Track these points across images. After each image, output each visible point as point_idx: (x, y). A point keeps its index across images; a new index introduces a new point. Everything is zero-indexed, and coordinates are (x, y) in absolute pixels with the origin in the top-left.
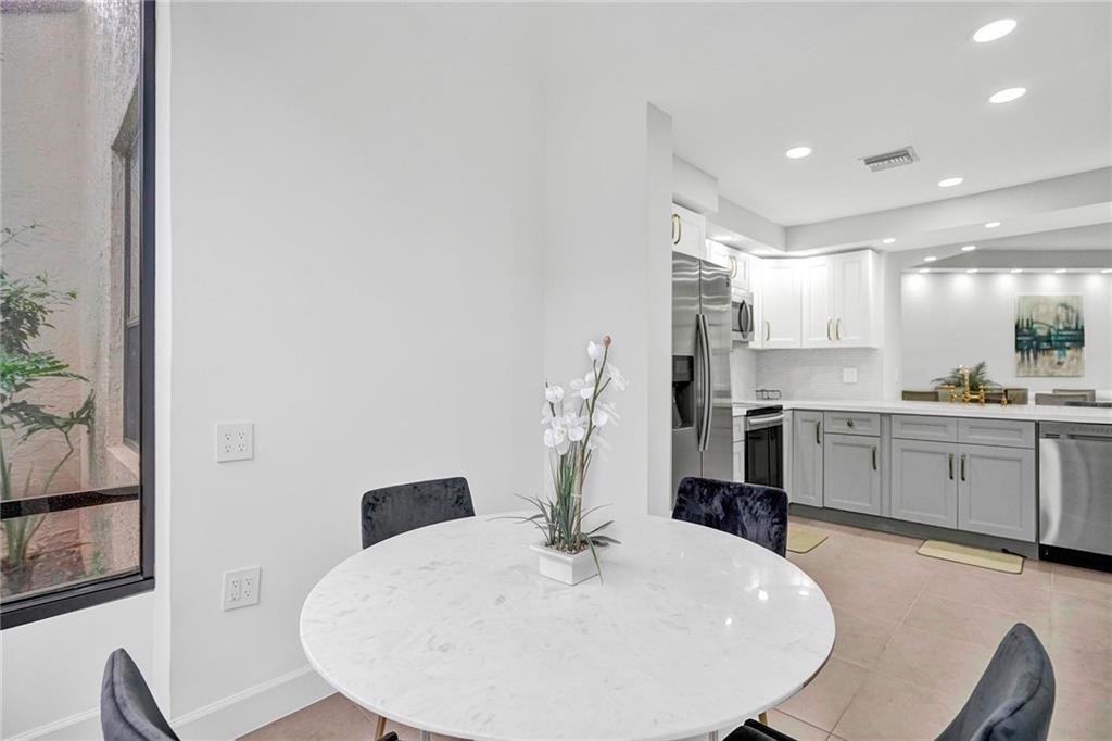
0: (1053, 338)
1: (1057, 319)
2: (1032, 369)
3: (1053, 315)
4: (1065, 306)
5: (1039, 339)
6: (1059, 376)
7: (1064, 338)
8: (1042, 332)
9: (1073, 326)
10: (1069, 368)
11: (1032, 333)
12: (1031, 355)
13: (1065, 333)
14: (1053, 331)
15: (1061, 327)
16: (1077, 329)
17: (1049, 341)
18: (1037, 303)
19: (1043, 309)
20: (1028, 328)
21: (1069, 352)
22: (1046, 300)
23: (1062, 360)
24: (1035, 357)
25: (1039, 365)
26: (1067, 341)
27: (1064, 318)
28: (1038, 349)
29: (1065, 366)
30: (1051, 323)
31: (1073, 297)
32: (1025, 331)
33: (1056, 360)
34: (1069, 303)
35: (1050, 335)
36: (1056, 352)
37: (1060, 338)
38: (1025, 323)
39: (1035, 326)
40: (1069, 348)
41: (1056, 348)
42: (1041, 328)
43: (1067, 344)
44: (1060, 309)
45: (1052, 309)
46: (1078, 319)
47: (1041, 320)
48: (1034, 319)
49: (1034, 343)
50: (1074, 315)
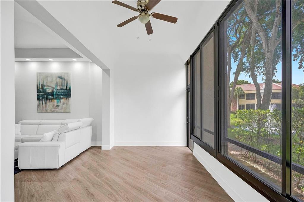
0: (54, 93)
1: (57, 84)
2: (44, 109)
3: (55, 82)
4: (61, 78)
5: (47, 94)
6: (57, 112)
7: (60, 93)
8: (49, 91)
9: (65, 87)
10: (62, 108)
11: (44, 91)
12: (44, 102)
13: (60, 91)
14: (54, 90)
15: (59, 88)
16: (66, 89)
17: (52, 95)
18: (47, 76)
19: (49, 79)
20: (42, 88)
21: (62, 101)
22: (51, 75)
23: (59, 104)
24: (46, 103)
25: (47, 107)
26: (62, 95)
27: (60, 83)
28: (47, 99)
29: (60, 107)
30: (54, 87)
31: (65, 73)
32: (41, 90)
33: (56, 104)
34: (63, 77)
35: (53, 92)
36: (56, 100)
37: (58, 93)
38: (41, 86)
39: (45, 87)
40: (62, 98)
41: (56, 98)
42: (48, 89)
43: (62, 97)
44: (58, 79)
45: (54, 79)
46: (67, 84)
47: (49, 84)
48: (45, 84)
49: (45, 96)
50: (65, 82)
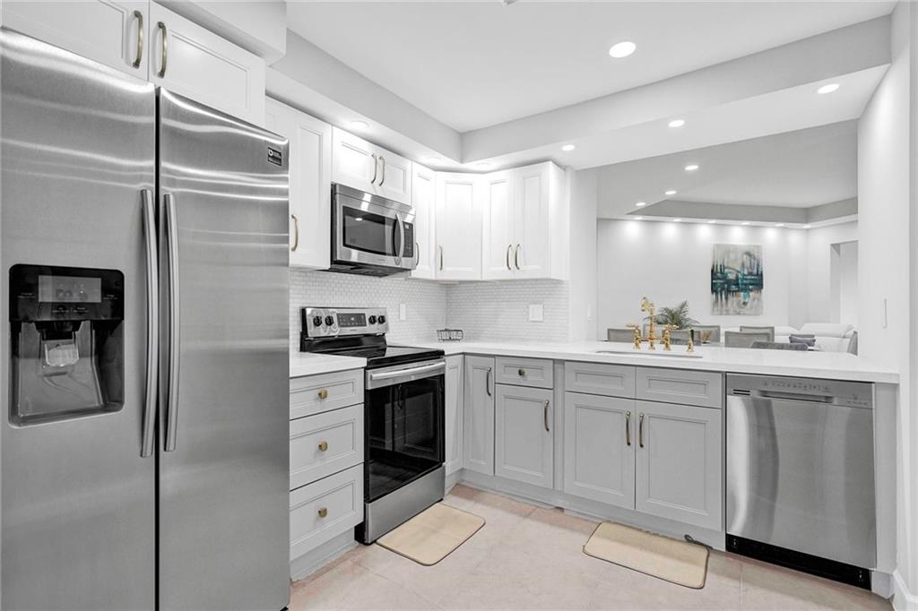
0: (740, 281)
1: (743, 265)
2: (724, 309)
3: (740, 262)
4: (748, 254)
5: (729, 282)
6: (744, 314)
7: (748, 282)
8: (731, 276)
9: (755, 271)
10: (751, 308)
11: (724, 277)
12: (724, 296)
13: (749, 277)
14: (740, 276)
15: (746, 272)
16: (758, 274)
17: (737, 284)
18: (728, 250)
19: (732, 256)
20: (721, 272)
21: (751, 294)
22: (735, 249)
23: (746, 301)
24: (727, 298)
25: (729, 305)
26: (752, 284)
27: (748, 264)
28: (728, 291)
29: (749, 305)
30: (739, 269)
31: (755, 246)
32: (719, 275)
33: (742, 301)
34: (752, 253)
35: (737, 278)
36: (742, 294)
37: (745, 282)
38: (719, 267)
39: (726, 270)
40: (751, 290)
41: (742, 290)
42: (730, 273)
43: (751, 287)
44: (745, 256)
45: (739, 256)
46: (758, 265)
47: (730, 266)
48: (726, 265)
49: (726, 286)
50: (756, 262)
